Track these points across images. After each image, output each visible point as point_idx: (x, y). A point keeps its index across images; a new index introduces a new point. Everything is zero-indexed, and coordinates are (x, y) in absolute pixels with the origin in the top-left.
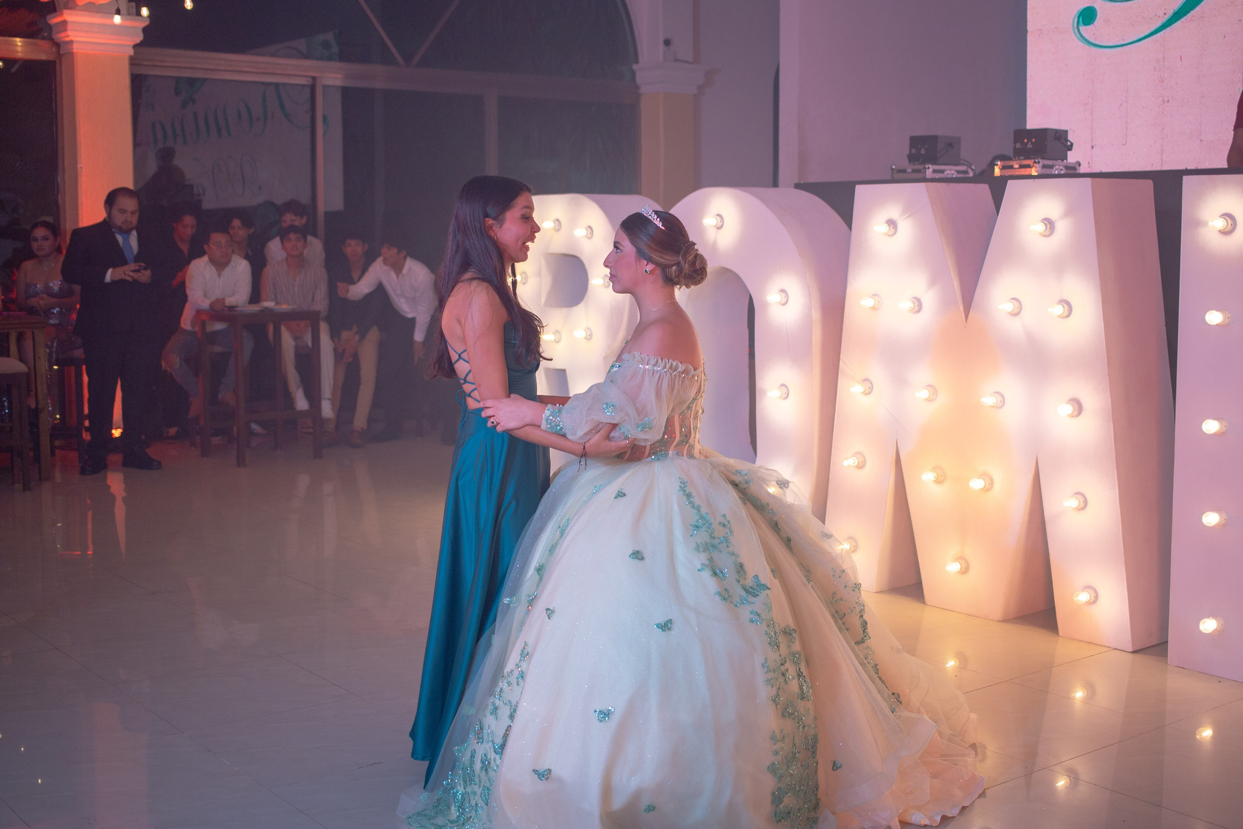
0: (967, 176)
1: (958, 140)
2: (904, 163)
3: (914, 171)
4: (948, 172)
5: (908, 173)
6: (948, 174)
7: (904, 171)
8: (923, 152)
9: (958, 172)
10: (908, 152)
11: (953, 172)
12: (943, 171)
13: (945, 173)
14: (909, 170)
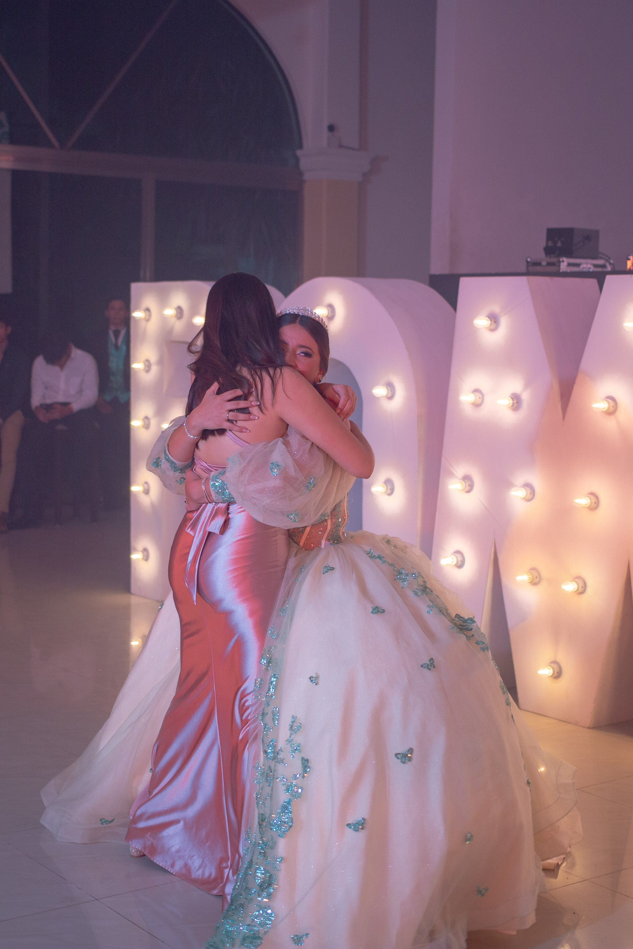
0: (605, 270)
1: (597, 232)
2: (540, 255)
3: (549, 264)
4: (584, 266)
5: (543, 266)
6: (584, 268)
7: (538, 264)
8: (559, 244)
9: (595, 266)
10: (544, 244)
11: (589, 266)
12: (578, 265)
13: (581, 267)
14: (544, 263)
